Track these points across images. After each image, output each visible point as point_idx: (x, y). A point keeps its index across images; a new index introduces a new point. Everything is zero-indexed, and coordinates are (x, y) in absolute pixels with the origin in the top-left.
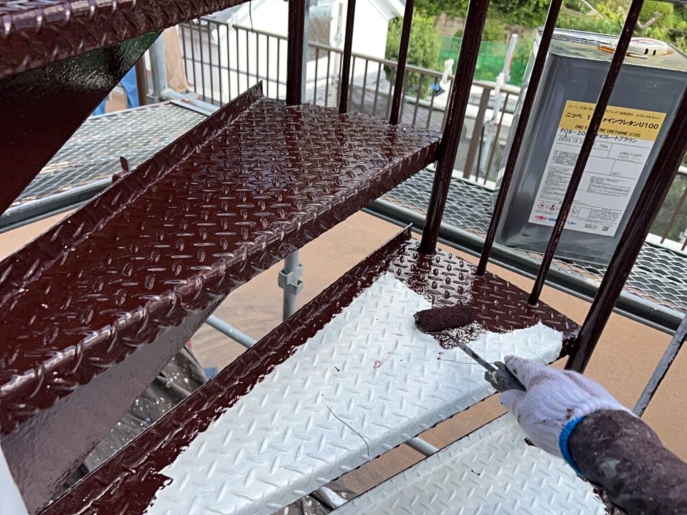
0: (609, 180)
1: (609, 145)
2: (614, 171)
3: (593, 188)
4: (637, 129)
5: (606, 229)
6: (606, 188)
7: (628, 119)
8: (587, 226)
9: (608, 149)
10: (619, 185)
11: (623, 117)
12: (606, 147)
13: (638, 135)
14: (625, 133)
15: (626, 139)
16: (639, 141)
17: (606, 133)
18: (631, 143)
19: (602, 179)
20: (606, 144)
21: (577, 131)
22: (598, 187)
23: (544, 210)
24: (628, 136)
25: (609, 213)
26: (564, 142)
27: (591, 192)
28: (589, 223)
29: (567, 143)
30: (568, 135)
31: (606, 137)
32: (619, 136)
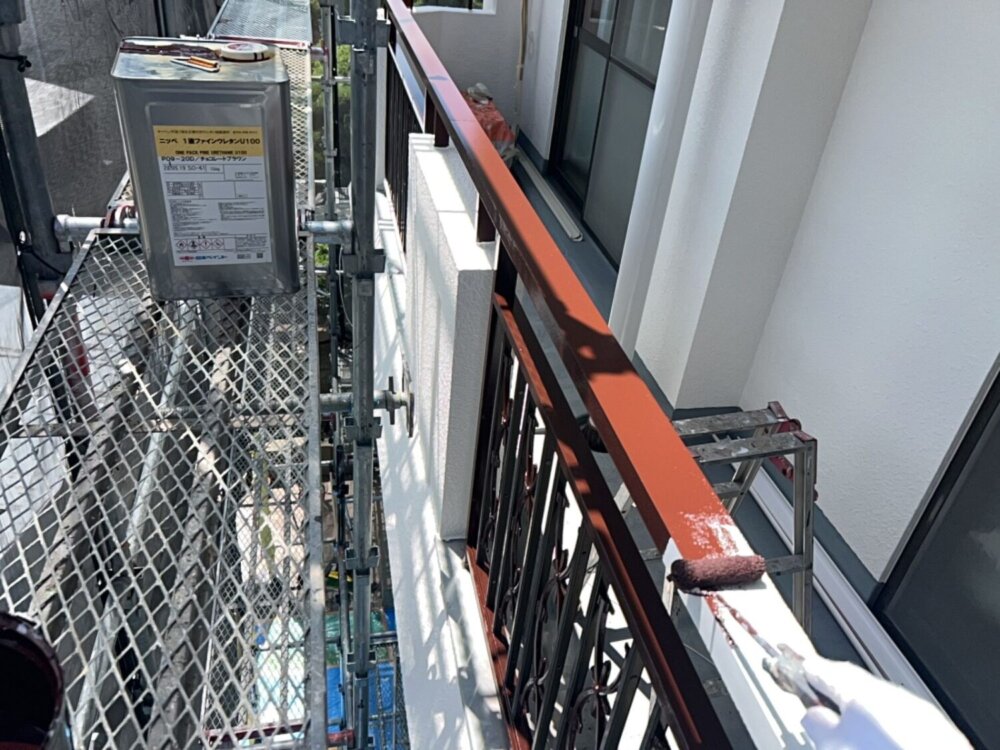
0: (238, 204)
1: (221, 167)
2: (239, 192)
3: (226, 215)
4: (239, 147)
5: (260, 256)
6: (238, 213)
7: (227, 137)
8: (240, 257)
9: (221, 171)
10: (249, 207)
11: (221, 136)
12: (218, 169)
13: (244, 153)
14: (230, 152)
15: (235, 158)
16: (249, 159)
17: (210, 156)
18: (241, 162)
19: (231, 204)
20: (217, 167)
21: (180, 156)
22: (231, 213)
23: (185, 249)
24: (234, 155)
25: (255, 238)
26: (171, 171)
27: (226, 219)
28: (240, 253)
29: (175, 171)
30: (172, 162)
31: (213, 159)
32: (226, 156)
